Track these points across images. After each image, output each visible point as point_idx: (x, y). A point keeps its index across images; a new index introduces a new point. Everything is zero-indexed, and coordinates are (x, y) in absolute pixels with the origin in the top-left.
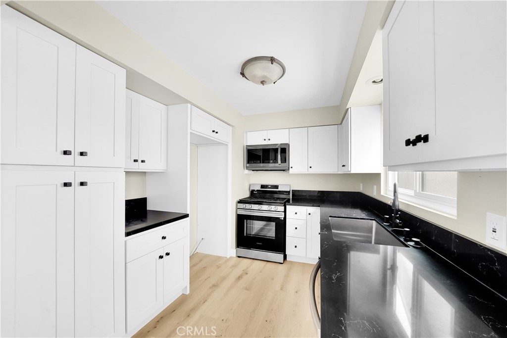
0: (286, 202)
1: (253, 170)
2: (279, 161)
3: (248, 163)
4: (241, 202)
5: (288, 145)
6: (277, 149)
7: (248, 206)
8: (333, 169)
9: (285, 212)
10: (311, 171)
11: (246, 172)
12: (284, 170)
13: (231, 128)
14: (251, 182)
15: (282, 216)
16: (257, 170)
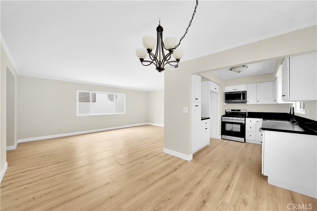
0: (245, 117)
1: (228, 103)
2: (242, 99)
3: (226, 100)
4: (224, 116)
5: (246, 91)
6: (240, 94)
7: (227, 118)
8: (270, 102)
9: (245, 120)
10: (258, 103)
11: (225, 104)
12: (244, 103)
13: (219, 86)
14: (226, 109)
15: (243, 122)
16: (229, 103)
